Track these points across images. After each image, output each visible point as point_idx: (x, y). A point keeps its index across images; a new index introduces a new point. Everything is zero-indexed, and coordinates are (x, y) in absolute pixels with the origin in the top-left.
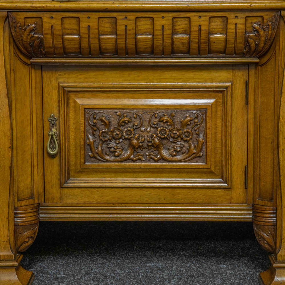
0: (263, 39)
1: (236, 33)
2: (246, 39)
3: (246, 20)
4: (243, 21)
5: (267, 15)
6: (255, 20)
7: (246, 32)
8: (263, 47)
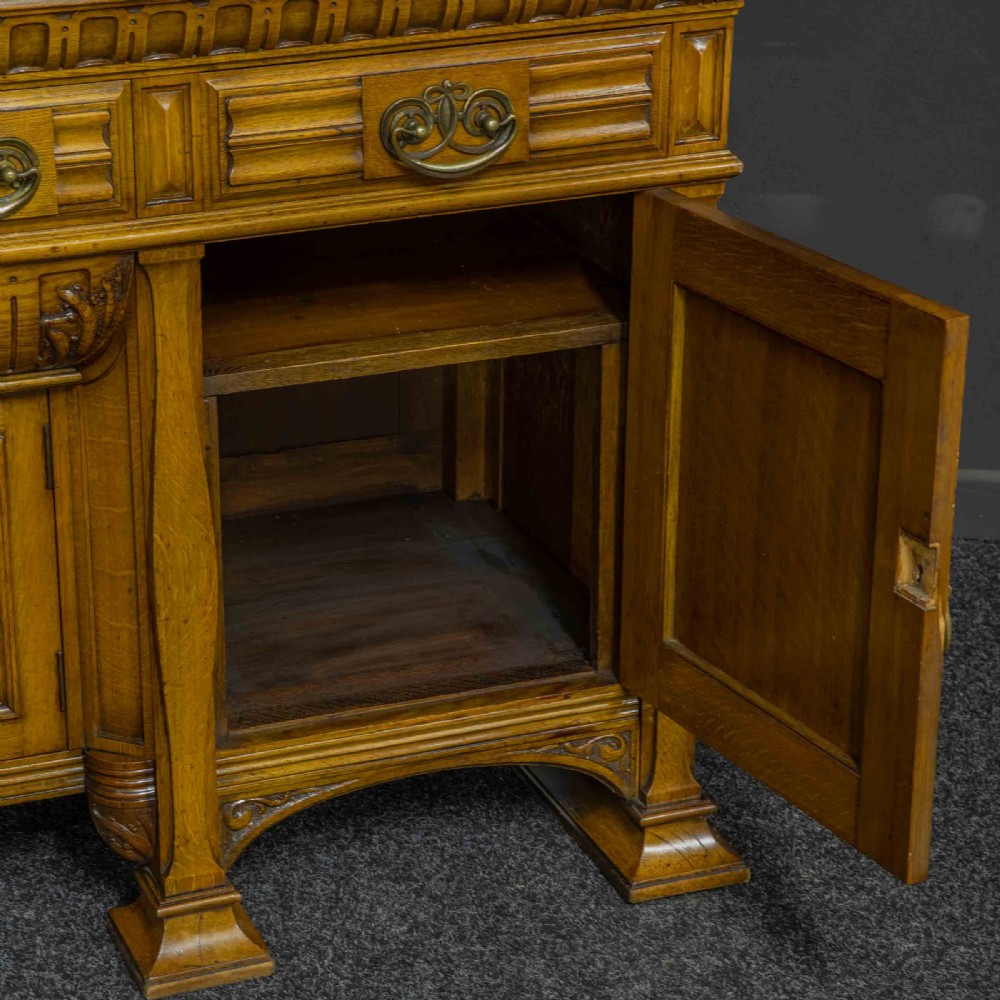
0: (90, 327)
1: (14, 321)
2: (44, 332)
3: (41, 284)
4: (33, 287)
5: (99, 265)
6: (66, 280)
7: (42, 314)
8: (91, 347)
